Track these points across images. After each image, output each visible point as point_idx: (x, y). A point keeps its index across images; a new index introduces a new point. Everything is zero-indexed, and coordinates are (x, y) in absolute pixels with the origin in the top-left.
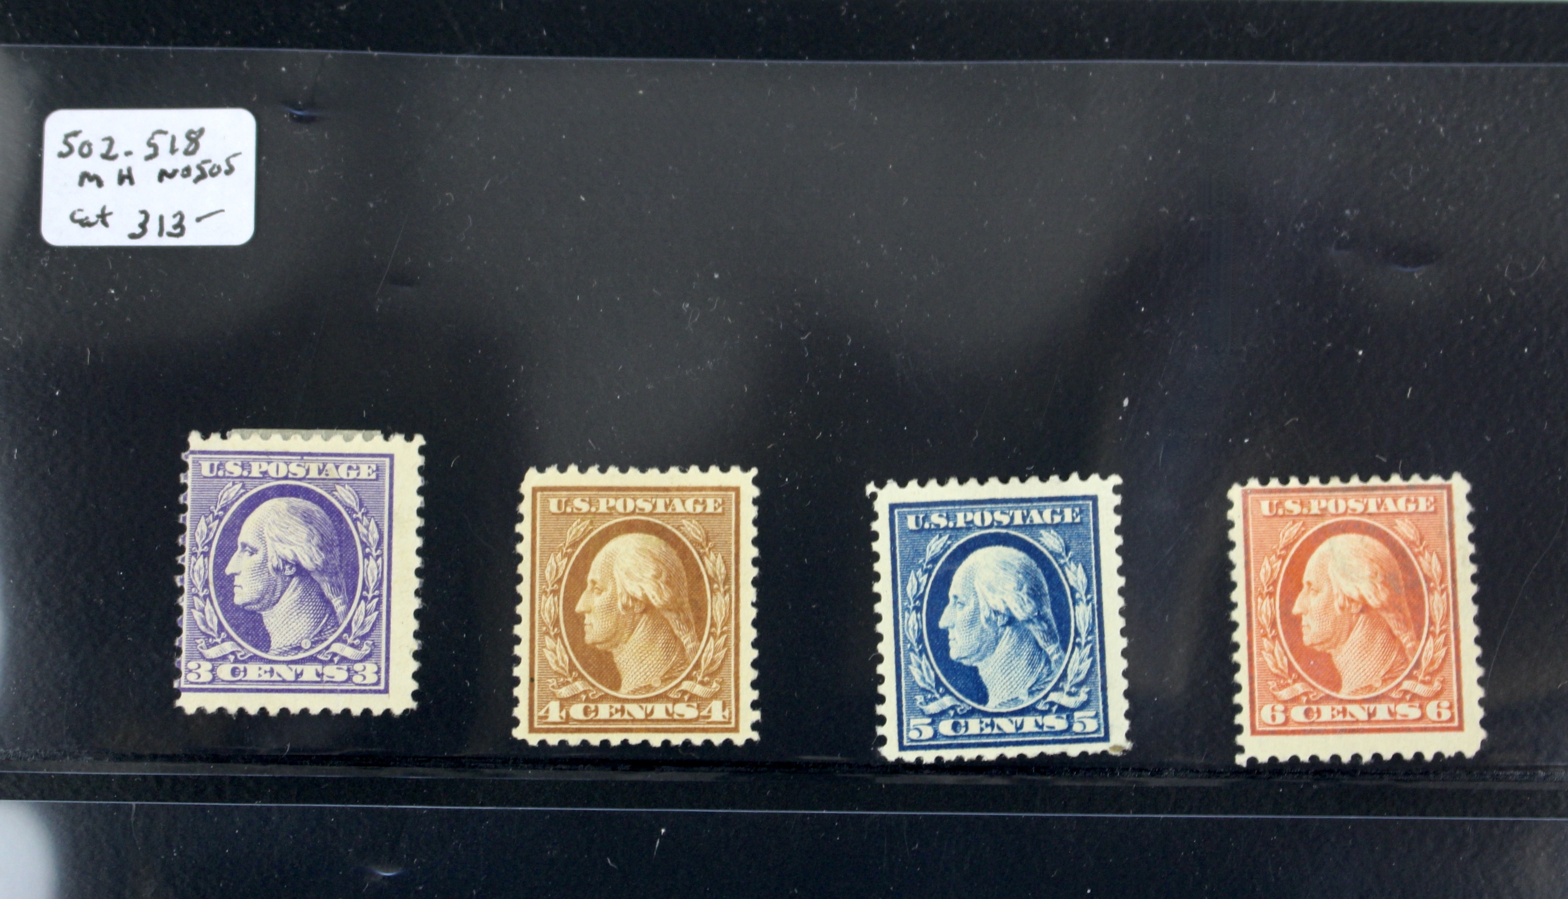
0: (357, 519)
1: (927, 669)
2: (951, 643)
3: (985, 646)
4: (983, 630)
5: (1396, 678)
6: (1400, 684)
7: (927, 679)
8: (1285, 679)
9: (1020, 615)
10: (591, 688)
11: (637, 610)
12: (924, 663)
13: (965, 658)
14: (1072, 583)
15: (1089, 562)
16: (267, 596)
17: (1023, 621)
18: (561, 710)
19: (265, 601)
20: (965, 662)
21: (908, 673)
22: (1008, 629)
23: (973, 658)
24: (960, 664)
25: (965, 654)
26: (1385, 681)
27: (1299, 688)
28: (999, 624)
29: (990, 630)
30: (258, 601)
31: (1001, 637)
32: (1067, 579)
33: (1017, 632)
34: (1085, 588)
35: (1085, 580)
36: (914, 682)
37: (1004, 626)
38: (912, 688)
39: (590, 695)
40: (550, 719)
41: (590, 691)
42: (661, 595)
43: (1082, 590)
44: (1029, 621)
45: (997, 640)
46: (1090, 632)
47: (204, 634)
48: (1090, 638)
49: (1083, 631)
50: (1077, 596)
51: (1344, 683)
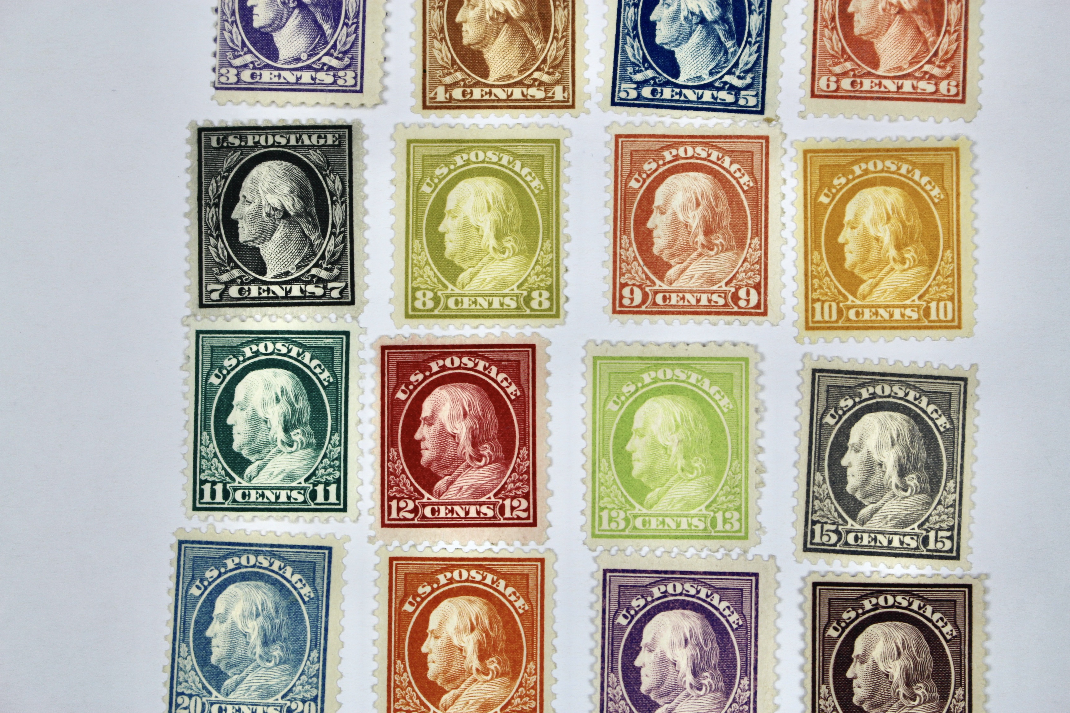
4: (683, 25)
5: (919, 62)
6: (922, 67)
8: (838, 58)
9: (709, 17)
11: (501, 20)
16: (277, 22)
19: (275, 25)
22: (701, 26)
26: (911, 64)
27: (848, 65)
28: (695, 22)
29: (688, 26)
30: (270, 25)
31: (695, 30)
33: (706, 29)
37: (697, 24)
42: (518, 10)
44: (716, 22)
45: (690, 34)
46: (759, 35)
47: (232, 48)
48: (758, 39)
49: (754, 33)
50: (753, 7)
51: (882, 64)
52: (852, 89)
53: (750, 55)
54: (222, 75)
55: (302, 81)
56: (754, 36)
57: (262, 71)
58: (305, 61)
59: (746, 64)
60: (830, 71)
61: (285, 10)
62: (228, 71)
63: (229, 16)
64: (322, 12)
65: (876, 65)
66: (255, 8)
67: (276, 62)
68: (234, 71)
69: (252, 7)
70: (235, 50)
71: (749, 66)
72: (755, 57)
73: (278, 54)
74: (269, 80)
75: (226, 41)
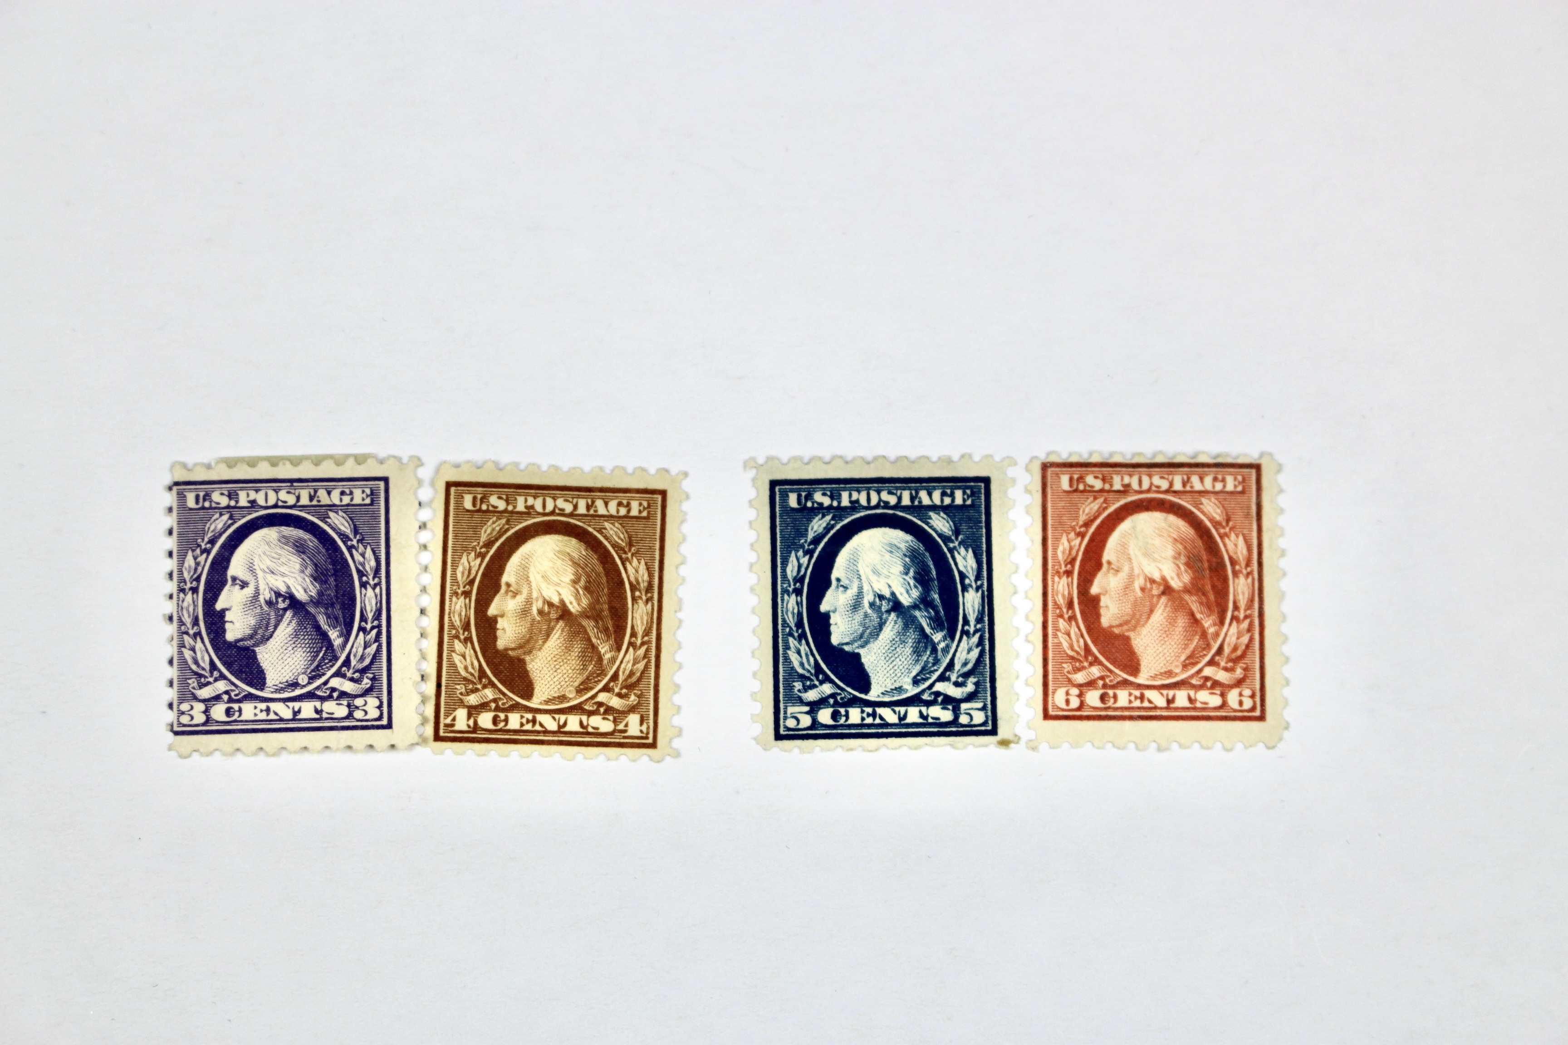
0: (353, 547)
1: (807, 655)
2: (832, 628)
3: (868, 631)
4: (866, 615)
5: (1197, 663)
7: (806, 666)
8: (1081, 662)
9: (906, 600)
10: (501, 696)
12: (803, 648)
13: (847, 644)
14: (962, 568)
15: (980, 547)
16: (260, 631)
17: (909, 607)
18: (469, 718)
19: (259, 637)
20: (847, 648)
21: (787, 659)
22: (893, 615)
23: (856, 644)
24: (842, 650)
25: (847, 640)
26: (1185, 667)
27: (1095, 671)
28: (884, 609)
29: (874, 615)
30: (251, 637)
31: (885, 622)
32: (956, 564)
33: (901, 619)
34: (975, 573)
35: (975, 566)
36: (793, 668)
38: (790, 674)
39: (500, 703)
40: (456, 728)
41: (500, 699)
43: (971, 576)
44: (915, 607)
46: (979, 620)
47: (196, 673)
48: (979, 626)
49: (972, 619)
50: (967, 581)
51: (1143, 668)
52: (1102, 706)
53: (970, 650)
54: (183, 713)
55: (302, 715)
56: (972, 622)
57: (241, 705)
58: (304, 686)
59: (965, 664)
60: (1069, 680)
61: (272, 613)
62: (192, 708)
63: (189, 625)
64: (326, 614)
65: (1135, 669)
66: (227, 613)
67: (262, 690)
68: (201, 707)
69: (223, 611)
70: (201, 676)
71: (969, 666)
72: (975, 653)
73: (265, 679)
74: (252, 718)
75: (186, 663)
